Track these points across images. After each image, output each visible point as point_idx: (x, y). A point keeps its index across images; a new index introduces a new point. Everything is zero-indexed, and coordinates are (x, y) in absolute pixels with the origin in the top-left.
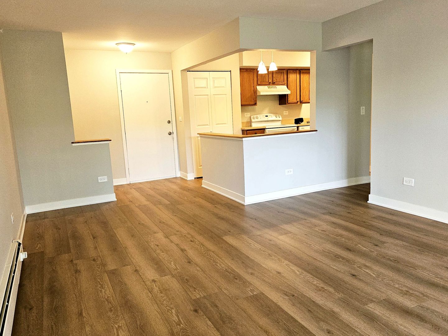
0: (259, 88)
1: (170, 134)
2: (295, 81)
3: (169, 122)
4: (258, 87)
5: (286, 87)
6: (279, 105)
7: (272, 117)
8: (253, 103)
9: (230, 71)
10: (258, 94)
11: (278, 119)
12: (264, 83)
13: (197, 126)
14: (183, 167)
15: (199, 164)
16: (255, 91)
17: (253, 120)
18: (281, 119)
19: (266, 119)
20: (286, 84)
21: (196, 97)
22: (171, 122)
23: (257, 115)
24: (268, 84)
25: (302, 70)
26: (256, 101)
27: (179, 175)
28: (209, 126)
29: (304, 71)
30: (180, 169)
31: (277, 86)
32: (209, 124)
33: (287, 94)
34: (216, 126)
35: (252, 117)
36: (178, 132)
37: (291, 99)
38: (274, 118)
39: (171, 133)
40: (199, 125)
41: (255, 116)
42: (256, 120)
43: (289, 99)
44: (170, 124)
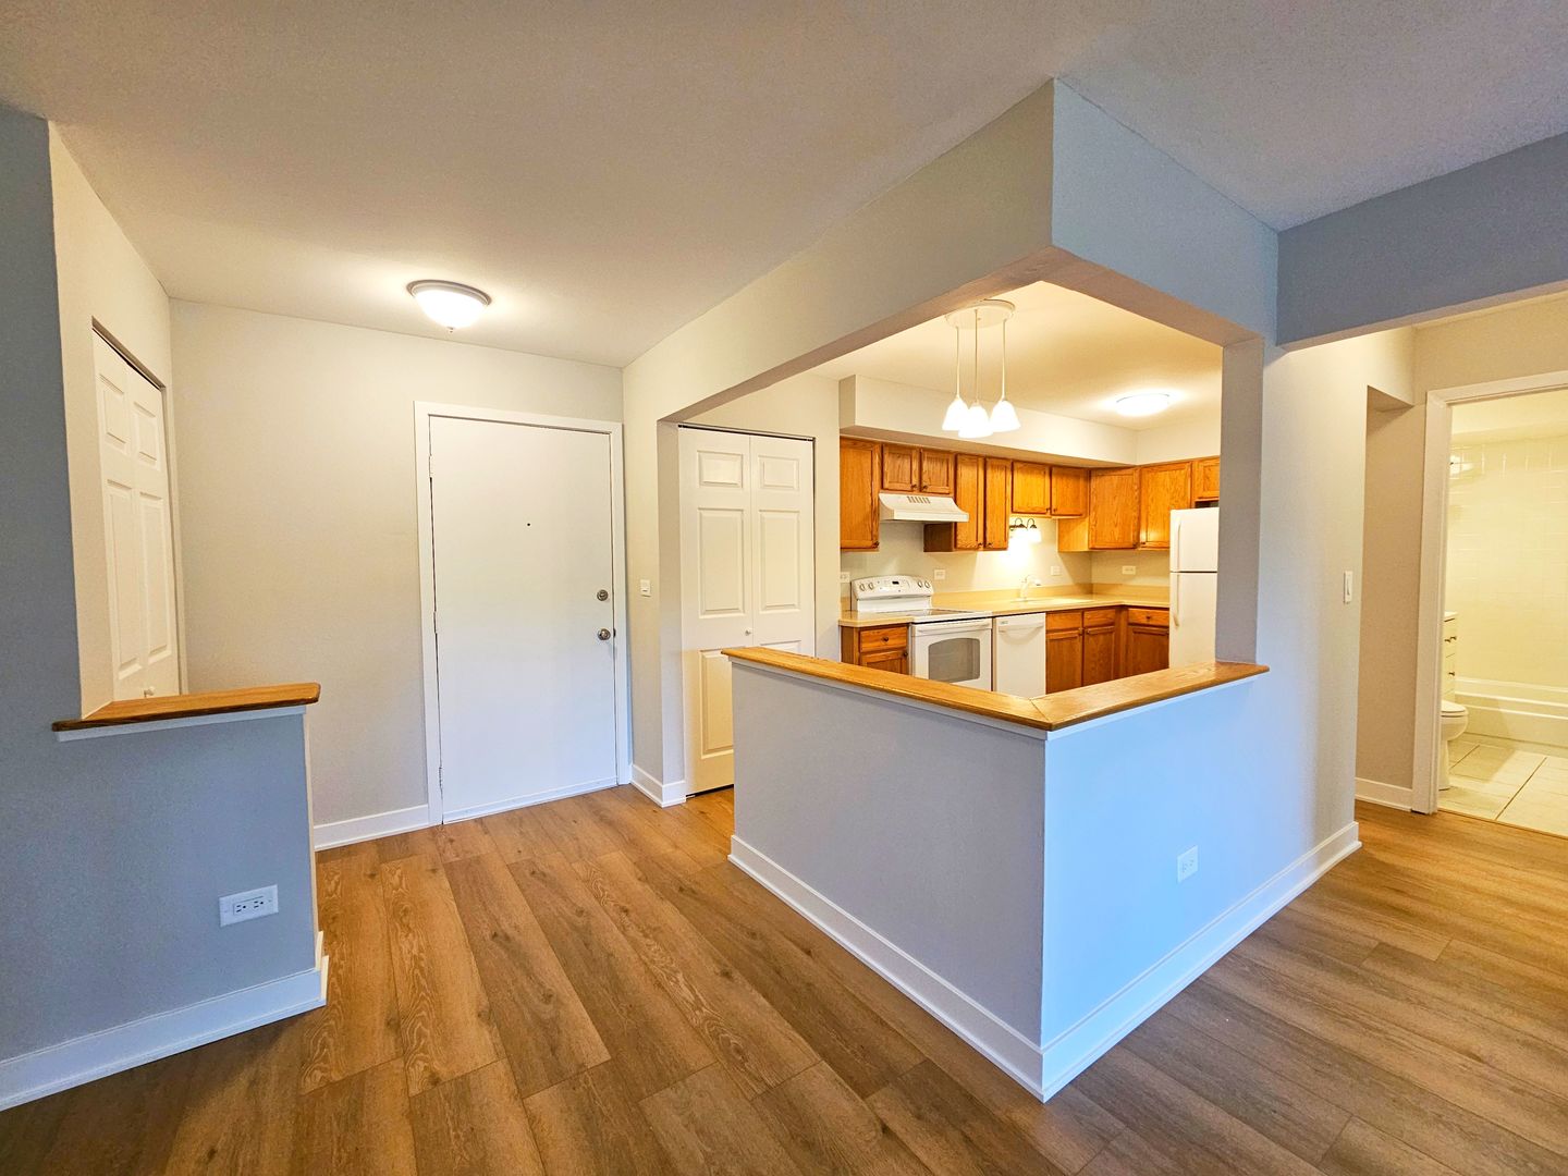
0: (887, 499)
1: (604, 636)
2: (973, 486)
3: (603, 596)
4: (881, 495)
5: (952, 500)
6: (925, 551)
7: (909, 586)
8: (870, 543)
9: (813, 440)
10: (884, 517)
11: (924, 591)
12: (897, 486)
13: (704, 614)
14: (645, 748)
15: (704, 745)
16: (875, 510)
17: (860, 594)
18: (930, 591)
19: (894, 590)
20: (952, 495)
21: (705, 514)
22: (610, 597)
23: (871, 580)
24: (909, 488)
25: (990, 457)
26: (877, 537)
27: (627, 778)
28: (742, 614)
29: (995, 462)
30: (634, 757)
31: (930, 498)
32: (740, 607)
33: (956, 523)
34: (765, 612)
35: (857, 584)
36: (632, 629)
37: (964, 537)
38: (914, 589)
39: (608, 633)
40: (708, 612)
41: (865, 582)
42: (869, 593)
43: (959, 537)
44: (606, 604)
